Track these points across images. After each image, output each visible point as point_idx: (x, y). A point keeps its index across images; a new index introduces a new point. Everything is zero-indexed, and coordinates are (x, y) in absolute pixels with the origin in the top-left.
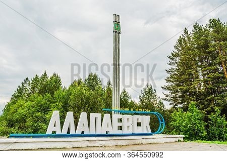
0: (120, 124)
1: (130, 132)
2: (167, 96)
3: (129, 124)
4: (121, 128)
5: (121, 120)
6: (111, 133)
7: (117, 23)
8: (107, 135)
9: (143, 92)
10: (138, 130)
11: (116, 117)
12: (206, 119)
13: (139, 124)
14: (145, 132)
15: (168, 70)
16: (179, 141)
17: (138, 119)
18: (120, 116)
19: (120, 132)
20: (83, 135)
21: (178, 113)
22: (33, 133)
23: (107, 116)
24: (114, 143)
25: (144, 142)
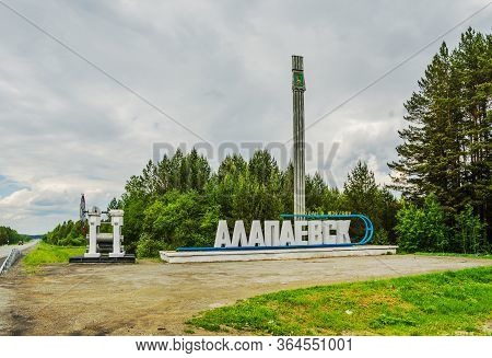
0: (305, 233)
1: (319, 242)
2: (397, 180)
3: (319, 232)
4: (306, 238)
5: (306, 228)
6: (293, 244)
7: (298, 72)
8: (287, 247)
9: (352, 176)
10: (331, 240)
11: (299, 224)
12: (451, 222)
13: (333, 232)
14: (342, 242)
15: (402, 131)
16: (389, 253)
17: (330, 226)
18: (305, 223)
19: (305, 243)
20: (257, 247)
21: (407, 212)
22: (187, 246)
23: (287, 223)
24: (296, 256)
25: (335, 254)
